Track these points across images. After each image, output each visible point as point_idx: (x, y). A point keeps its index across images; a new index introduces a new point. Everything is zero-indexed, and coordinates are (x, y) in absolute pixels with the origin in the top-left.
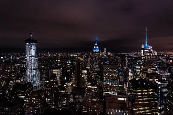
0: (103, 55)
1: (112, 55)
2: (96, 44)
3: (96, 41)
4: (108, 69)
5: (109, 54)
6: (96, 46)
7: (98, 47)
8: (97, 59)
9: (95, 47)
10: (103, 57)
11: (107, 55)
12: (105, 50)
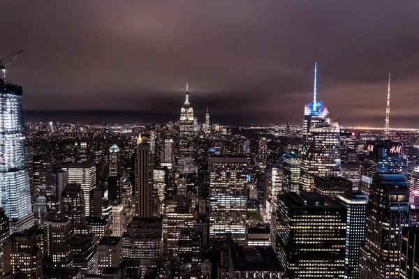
0: (201, 132)
1: (225, 131)
2: (187, 102)
3: (187, 93)
4: (221, 166)
5: (217, 127)
6: (187, 107)
7: (191, 110)
8: (189, 141)
9: (183, 110)
10: (202, 137)
11: (212, 130)
12: (207, 117)
